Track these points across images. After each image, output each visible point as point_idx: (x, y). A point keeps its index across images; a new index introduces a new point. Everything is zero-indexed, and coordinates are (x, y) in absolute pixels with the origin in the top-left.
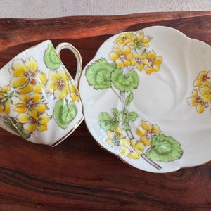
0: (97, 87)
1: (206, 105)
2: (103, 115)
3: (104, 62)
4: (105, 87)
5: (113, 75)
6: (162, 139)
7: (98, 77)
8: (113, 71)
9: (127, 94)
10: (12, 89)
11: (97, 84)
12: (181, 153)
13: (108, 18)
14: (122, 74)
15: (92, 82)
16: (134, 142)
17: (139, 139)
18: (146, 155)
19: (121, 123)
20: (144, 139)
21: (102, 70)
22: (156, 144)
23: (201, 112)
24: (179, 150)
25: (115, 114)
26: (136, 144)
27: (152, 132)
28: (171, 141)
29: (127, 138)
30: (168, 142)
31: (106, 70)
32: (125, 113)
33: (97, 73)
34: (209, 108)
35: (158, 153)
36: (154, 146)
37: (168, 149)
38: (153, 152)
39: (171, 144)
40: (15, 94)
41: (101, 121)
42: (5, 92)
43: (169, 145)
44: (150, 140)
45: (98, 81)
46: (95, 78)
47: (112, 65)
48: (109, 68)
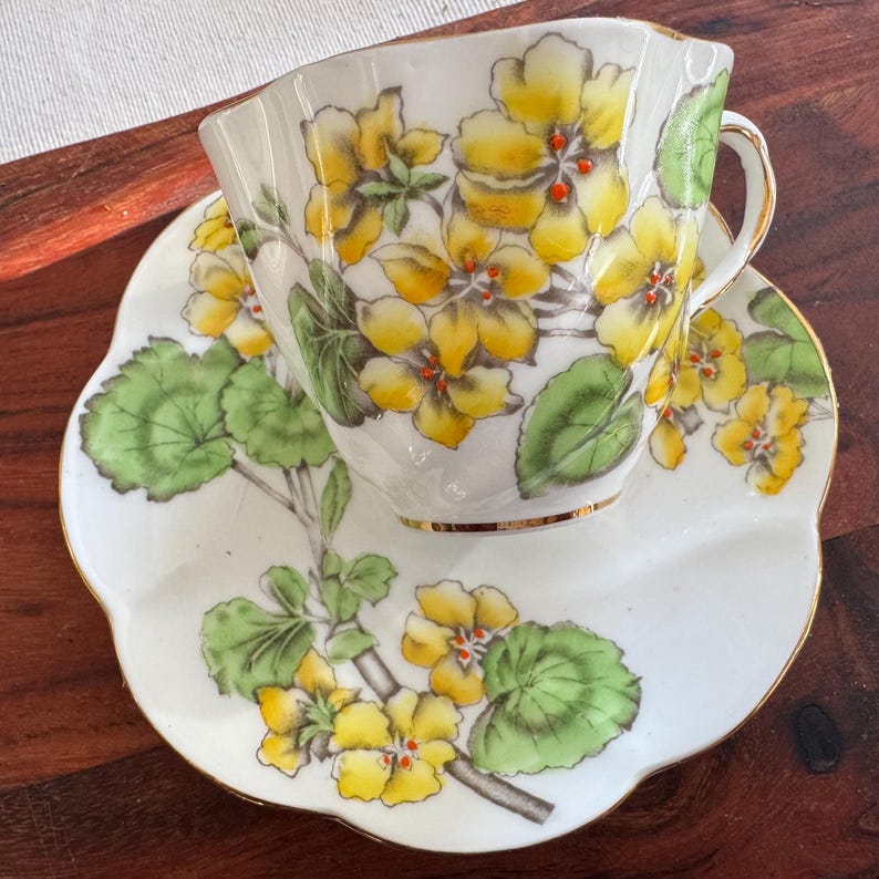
0: (165, 485)
1: (691, 420)
2: (223, 617)
3: (167, 354)
4: (206, 472)
5: (232, 401)
6: (533, 647)
7: (158, 435)
8: (229, 384)
9: (320, 477)
11: (164, 471)
12: (633, 694)
13: (158, 135)
14: (271, 383)
15: (133, 469)
16: (403, 704)
17: (423, 687)
18: (470, 761)
19: (321, 631)
20: (450, 673)
21: (166, 395)
22: (511, 684)
23: (677, 462)
24: (620, 680)
25: (284, 594)
26: (416, 712)
27: (477, 629)
28: (575, 645)
29: (367, 694)
30: (563, 652)
31: (191, 389)
32: (328, 575)
33: (145, 421)
34: (705, 433)
35: (529, 729)
36: (504, 698)
37: (570, 692)
38: (503, 728)
39: (578, 661)
40: (440, 194)
41: (217, 655)
43: (569, 671)
44: (479, 673)
45: (164, 454)
46: (144, 448)
47: (212, 360)
48: (199, 375)
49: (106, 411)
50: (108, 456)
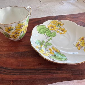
0: (40, 33)
1: (82, 47)
2: (38, 41)
3: (45, 26)
4: (43, 34)
5: (47, 31)
10: (14, 28)
11: (40, 32)
14: (50, 32)
15: (38, 31)
17: (49, 52)
19: (44, 45)
21: (43, 28)
25: (43, 42)
31: (45, 29)
32: (47, 43)
33: (41, 29)
36: (55, 55)
42: (12, 28)
45: (41, 31)
46: (40, 30)
47: (47, 29)
48: (46, 29)
49: (39, 27)
50: (38, 29)
